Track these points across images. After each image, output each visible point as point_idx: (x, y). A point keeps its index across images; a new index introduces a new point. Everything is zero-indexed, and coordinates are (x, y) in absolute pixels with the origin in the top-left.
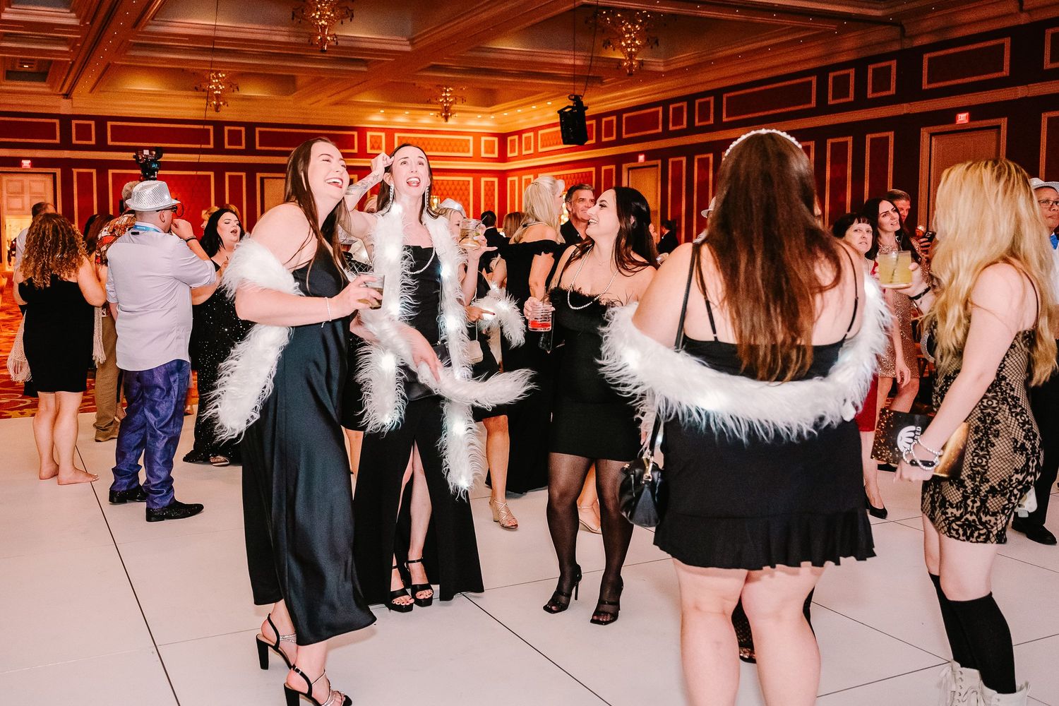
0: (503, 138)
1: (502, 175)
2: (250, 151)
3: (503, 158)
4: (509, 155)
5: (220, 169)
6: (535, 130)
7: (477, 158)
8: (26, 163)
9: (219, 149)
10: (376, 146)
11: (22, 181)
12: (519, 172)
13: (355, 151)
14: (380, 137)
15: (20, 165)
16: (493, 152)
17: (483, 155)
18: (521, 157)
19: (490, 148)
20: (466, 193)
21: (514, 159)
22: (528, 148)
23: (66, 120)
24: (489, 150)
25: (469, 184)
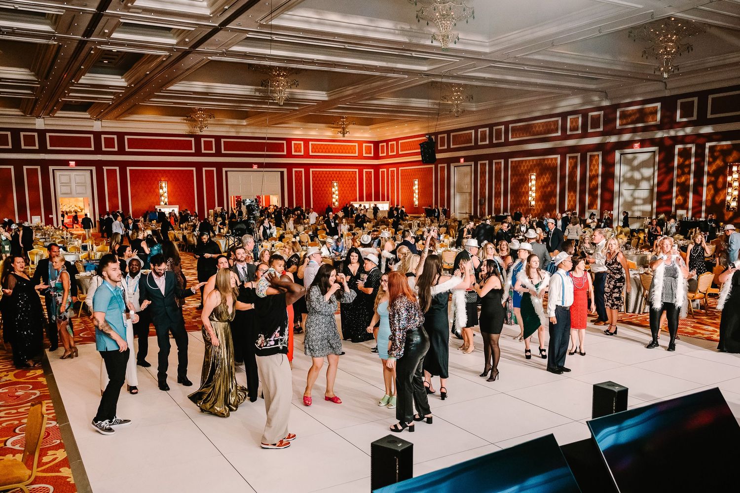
0: (376, 144)
1: (376, 168)
2: (218, 154)
3: (377, 157)
4: (380, 155)
5: (199, 166)
6: (397, 140)
7: (361, 157)
8: (72, 163)
9: (198, 153)
10: (298, 150)
11: (70, 176)
12: (387, 166)
13: (285, 153)
14: (300, 144)
15: (68, 165)
16: (371, 153)
17: (364, 155)
18: (388, 157)
19: (368, 150)
20: (354, 179)
21: (383, 158)
22: (392, 151)
23: (97, 135)
24: (368, 152)
25: (356, 173)
